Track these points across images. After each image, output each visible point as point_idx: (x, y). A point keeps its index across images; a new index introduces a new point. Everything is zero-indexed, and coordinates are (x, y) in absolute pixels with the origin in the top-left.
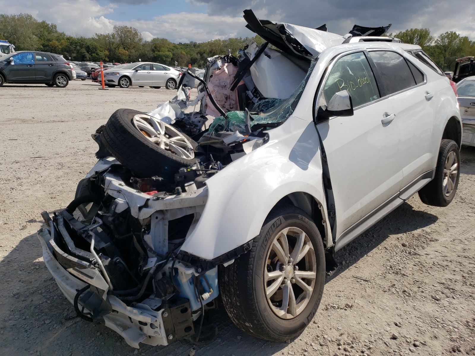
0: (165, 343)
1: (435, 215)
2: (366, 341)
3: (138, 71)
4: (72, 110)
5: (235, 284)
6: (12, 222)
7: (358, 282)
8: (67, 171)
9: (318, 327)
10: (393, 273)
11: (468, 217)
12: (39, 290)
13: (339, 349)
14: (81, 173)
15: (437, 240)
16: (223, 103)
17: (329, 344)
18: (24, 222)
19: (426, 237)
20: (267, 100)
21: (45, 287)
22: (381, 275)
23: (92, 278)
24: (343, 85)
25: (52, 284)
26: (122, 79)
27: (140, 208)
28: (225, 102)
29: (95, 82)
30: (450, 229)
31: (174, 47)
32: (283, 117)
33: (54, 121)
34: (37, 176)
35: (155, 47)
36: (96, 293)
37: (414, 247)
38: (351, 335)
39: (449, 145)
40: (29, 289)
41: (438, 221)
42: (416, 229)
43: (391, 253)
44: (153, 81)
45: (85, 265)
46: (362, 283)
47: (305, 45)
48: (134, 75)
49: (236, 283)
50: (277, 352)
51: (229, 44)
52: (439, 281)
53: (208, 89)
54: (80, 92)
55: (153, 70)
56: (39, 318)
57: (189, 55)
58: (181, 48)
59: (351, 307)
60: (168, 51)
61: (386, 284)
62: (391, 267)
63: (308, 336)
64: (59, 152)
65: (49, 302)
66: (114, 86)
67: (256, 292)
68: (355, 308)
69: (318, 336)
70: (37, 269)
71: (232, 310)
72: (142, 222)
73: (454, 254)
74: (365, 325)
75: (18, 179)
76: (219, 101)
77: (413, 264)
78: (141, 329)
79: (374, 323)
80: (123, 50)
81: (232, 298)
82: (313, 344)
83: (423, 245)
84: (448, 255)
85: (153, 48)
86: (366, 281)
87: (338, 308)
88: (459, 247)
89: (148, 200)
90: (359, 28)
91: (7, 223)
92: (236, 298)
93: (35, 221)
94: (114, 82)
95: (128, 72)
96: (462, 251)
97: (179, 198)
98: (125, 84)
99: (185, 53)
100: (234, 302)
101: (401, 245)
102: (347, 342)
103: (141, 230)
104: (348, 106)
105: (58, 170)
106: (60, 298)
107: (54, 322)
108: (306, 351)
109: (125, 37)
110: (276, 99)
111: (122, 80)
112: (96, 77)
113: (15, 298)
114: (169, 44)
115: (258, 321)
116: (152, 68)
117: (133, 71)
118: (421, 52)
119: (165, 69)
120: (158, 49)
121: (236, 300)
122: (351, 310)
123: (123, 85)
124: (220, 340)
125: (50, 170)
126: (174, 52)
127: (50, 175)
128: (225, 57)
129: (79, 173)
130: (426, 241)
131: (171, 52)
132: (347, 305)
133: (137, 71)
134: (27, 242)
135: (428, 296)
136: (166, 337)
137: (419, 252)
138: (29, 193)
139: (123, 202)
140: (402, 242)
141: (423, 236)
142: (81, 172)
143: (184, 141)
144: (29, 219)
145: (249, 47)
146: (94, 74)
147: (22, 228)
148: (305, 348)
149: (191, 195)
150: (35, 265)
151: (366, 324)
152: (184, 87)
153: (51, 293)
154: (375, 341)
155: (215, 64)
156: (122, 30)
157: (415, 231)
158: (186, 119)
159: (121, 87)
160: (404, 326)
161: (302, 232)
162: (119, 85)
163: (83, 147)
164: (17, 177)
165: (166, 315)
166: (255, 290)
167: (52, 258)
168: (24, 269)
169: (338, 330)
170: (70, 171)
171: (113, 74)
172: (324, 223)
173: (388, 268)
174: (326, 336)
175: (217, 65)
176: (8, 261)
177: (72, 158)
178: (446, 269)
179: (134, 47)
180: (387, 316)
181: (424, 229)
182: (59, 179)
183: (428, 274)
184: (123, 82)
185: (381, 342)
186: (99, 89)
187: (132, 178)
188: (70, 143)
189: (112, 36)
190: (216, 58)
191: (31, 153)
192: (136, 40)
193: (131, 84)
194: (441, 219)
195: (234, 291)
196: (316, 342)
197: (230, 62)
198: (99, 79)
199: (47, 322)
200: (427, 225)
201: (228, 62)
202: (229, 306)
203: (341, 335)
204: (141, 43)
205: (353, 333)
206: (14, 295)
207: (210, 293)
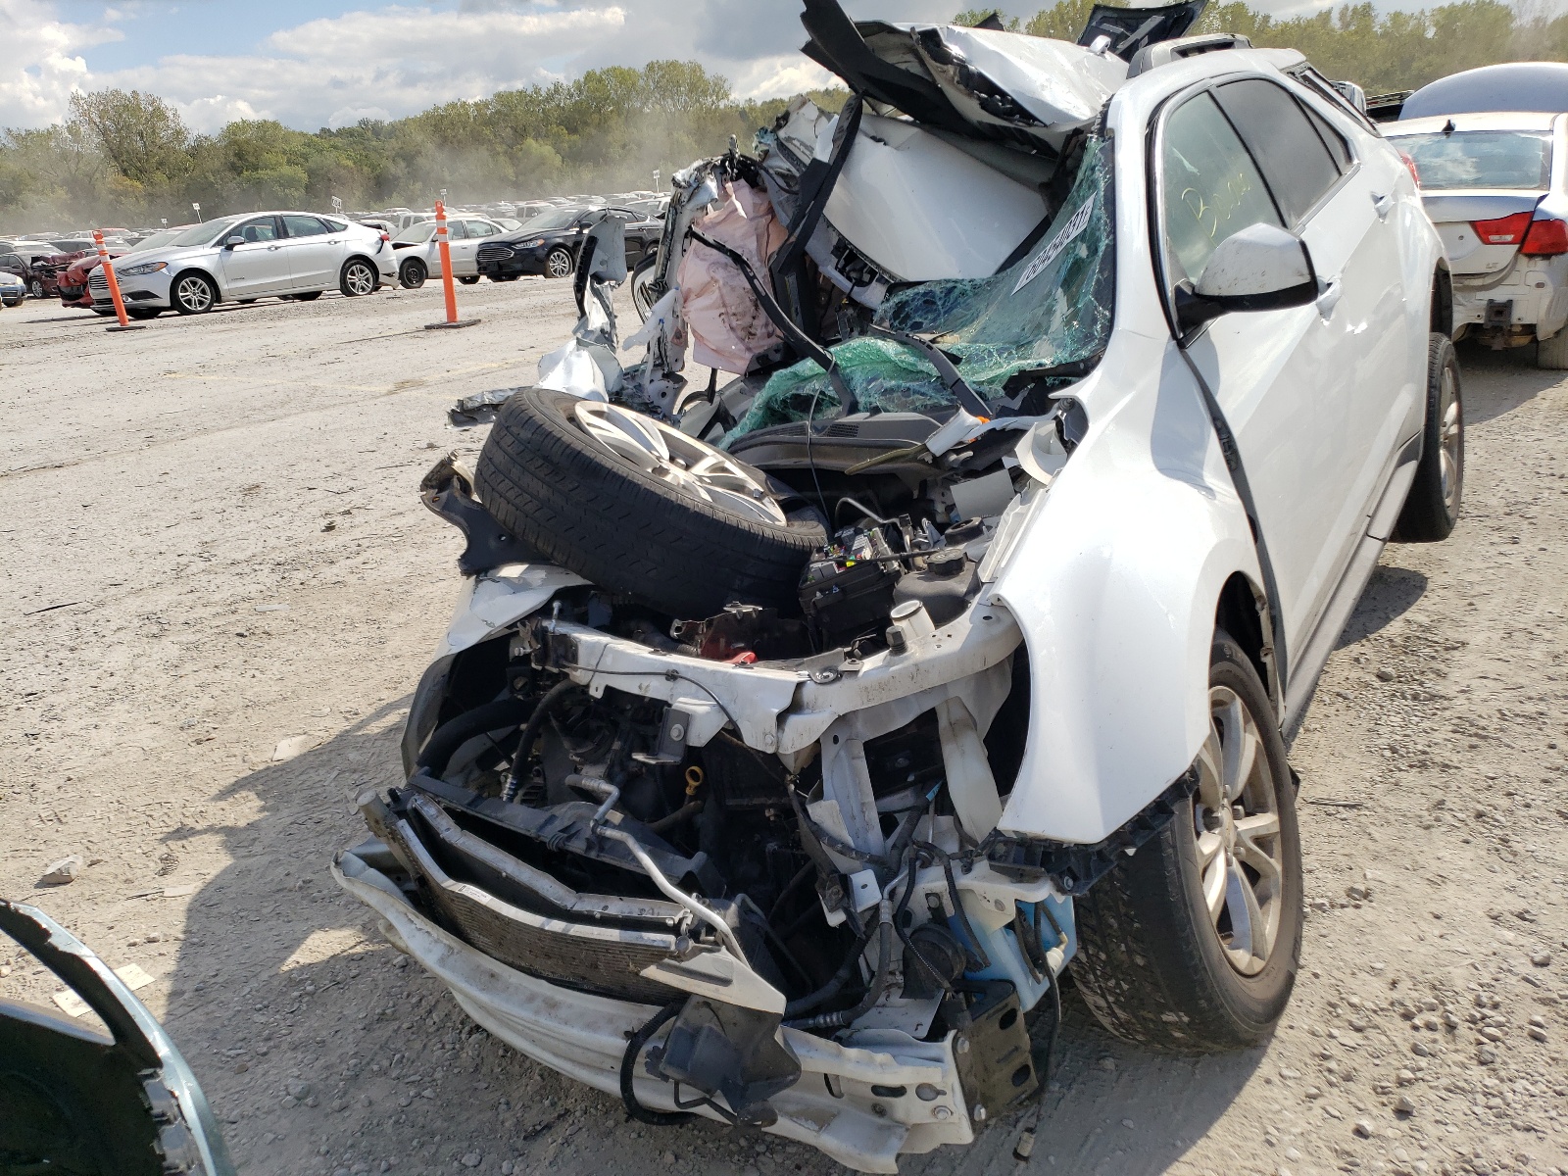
0: (966, 1136)
1: (1411, 568)
2: (1471, 986)
3: (236, 248)
4: (70, 420)
5: (1120, 903)
6: (115, 854)
7: (1329, 815)
8: (189, 637)
9: (1316, 976)
10: (1411, 766)
11: (1501, 557)
12: (368, 1064)
13: (1416, 1028)
14: (241, 635)
15: (1463, 644)
16: (748, 320)
17: (1377, 1020)
18: (156, 844)
19: (1426, 639)
20: (921, 289)
21: (381, 1047)
22: (1379, 779)
23: (726, 982)
24: (1202, 209)
25: (396, 1031)
26: (183, 283)
27: (781, 718)
28: (754, 318)
29: (74, 306)
30: (1479, 603)
31: (309, 146)
32: (1086, 337)
33: (26, 470)
34: (94, 674)
35: (239, 155)
36: (711, 1029)
37: (1416, 677)
38: (1420, 979)
39: (1439, 351)
40: (332, 1065)
41: (1430, 585)
42: (1387, 620)
43: (1365, 708)
44: (293, 276)
45: (662, 945)
46: (1344, 816)
47: (1014, 91)
48: (222, 266)
49: (1125, 897)
50: (1247, 1079)
51: (498, 112)
52: (1549, 765)
53: (755, 281)
54: (47, 351)
55: (286, 235)
56: (434, 1155)
57: (365, 168)
58: (335, 147)
59: (1366, 895)
60: (289, 162)
61: (1417, 805)
62: (1394, 750)
63: (1303, 1010)
64: (118, 577)
65: (427, 1093)
66: (153, 313)
67: (1193, 911)
68: (1381, 895)
69: (1331, 1004)
70: (312, 994)
71: (1112, 983)
72: (791, 764)
73: (1535, 675)
74: (1437, 940)
75: (31, 698)
76: (734, 314)
77: (1451, 728)
78: (879, 1111)
79: (1461, 930)
80: (121, 177)
81: (1114, 946)
82: (1335, 1032)
83: (1434, 665)
84: (1522, 681)
85: (232, 159)
86: (1352, 807)
87: (1333, 906)
88: (1538, 652)
89: (800, 685)
90: (1108, 14)
91: (98, 861)
92: (1130, 943)
93: (193, 832)
94: (154, 296)
95: (203, 257)
96: (1551, 663)
97: (906, 664)
98: (195, 298)
99: (350, 163)
100: (1124, 957)
101: (1375, 679)
102: (1424, 1004)
103: (786, 789)
104: (1302, 275)
105: (155, 640)
106: (456, 1071)
107: (494, 1156)
108: (1325, 1057)
109: (118, 131)
110: (956, 282)
111: (183, 287)
112: (75, 288)
113: (307, 1109)
114: (288, 136)
115: (1210, 1000)
116: (281, 229)
117: (218, 250)
118: (1310, 69)
119: (328, 228)
120: (252, 159)
121: (1130, 952)
122: (1373, 904)
123: (190, 305)
124: (1058, 1085)
125: (124, 647)
126: (311, 164)
127: (137, 662)
128: (723, 162)
129: (238, 639)
130: (1436, 651)
131: (302, 166)
132: (1352, 889)
133: (230, 248)
134: (214, 912)
135: (1547, 815)
136: (967, 1116)
137: (1438, 688)
138: (105, 738)
139: (707, 708)
140: (1374, 667)
141: (1419, 638)
142: (243, 631)
143: (725, 470)
144: (165, 830)
145: (792, 118)
146: (67, 277)
147: (161, 865)
148: (1319, 1050)
149: (939, 646)
150: (293, 980)
151: (1441, 937)
152: (599, 283)
153: (413, 1062)
154: (1497, 980)
155: (701, 191)
156: (101, 107)
157: (1388, 627)
158: (630, 391)
159: (185, 312)
160: (1542, 916)
161: (1234, 698)
162: (178, 307)
163: (191, 547)
164: (24, 693)
165: (965, 1047)
166: (1192, 905)
167: (451, 948)
168: (265, 1003)
169: (1373, 971)
170: (199, 635)
171: (147, 270)
172: (1266, 655)
173: (1388, 753)
174: (1355, 1000)
175: (707, 189)
176: (197, 990)
177: (176, 589)
178: (1545, 723)
179: (161, 164)
180: (1479, 899)
181: (1408, 615)
182: (181, 672)
183: (1509, 750)
184: (190, 294)
185: (1513, 980)
186: (109, 330)
187: (677, 623)
188: (139, 540)
189: (70, 132)
190: (698, 169)
191: (16, 596)
192: (164, 135)
193: (217, 297)
194: (1436, 578)
195: (1120, 925)
196: (1336, 1022)
197: (737, 179)
198: (94, 293)
199: (470, 1159)
200: (1409, 604)
201: (732, 180)
202: (1099, 973)
203: (1394, 984)
204: (184, 147)
205: (1424, 972)
206: (298, 1099)
207: (1063, 947)
